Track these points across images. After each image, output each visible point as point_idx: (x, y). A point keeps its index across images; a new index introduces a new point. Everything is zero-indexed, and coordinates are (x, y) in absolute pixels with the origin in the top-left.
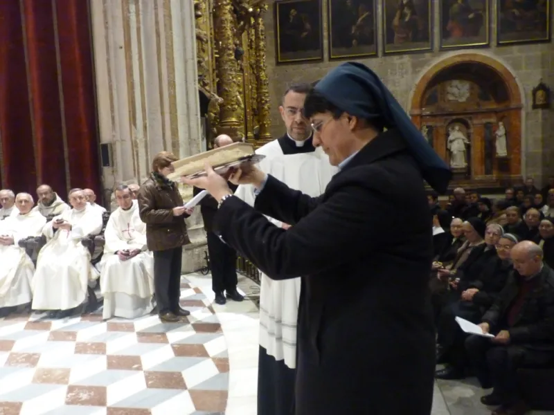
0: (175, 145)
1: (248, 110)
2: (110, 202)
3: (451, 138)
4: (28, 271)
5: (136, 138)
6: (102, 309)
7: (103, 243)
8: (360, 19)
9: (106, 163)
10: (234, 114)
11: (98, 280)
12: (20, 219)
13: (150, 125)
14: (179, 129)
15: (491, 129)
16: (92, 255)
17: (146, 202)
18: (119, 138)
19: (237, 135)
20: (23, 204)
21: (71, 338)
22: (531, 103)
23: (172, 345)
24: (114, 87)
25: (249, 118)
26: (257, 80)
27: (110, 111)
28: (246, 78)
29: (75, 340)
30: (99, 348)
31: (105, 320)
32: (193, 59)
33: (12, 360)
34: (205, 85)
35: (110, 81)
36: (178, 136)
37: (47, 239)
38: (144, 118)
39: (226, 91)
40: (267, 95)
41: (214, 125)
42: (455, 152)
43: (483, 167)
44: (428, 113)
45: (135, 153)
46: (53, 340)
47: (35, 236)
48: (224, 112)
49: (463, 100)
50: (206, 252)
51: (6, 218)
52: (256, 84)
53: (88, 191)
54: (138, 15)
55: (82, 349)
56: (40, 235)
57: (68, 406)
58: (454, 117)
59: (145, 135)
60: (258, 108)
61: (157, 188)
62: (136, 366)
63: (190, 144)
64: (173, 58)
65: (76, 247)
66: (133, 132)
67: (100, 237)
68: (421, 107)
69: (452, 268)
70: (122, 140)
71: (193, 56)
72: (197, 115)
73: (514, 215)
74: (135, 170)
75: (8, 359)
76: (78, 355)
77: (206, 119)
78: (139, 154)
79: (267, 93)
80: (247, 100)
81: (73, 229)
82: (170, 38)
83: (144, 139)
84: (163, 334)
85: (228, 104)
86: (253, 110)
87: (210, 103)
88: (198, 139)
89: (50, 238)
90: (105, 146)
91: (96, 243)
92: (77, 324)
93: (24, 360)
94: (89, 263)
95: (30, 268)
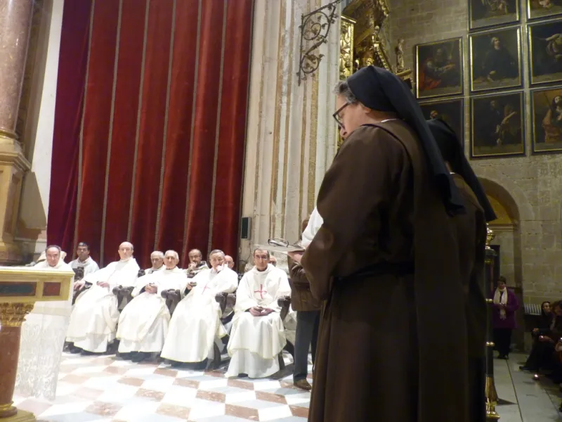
4: (165, 321)
5: (275, 213)
7: (233, 301)
8: (505, 119)
9: (245, 236)
12: (166, 274)
13: (288, 202)
18: (258, 213)
21: (193, 386)
23: (290, 406)
24: (261, 167)
27: (254, 189)
29: (197, 388)
30: (219, 397)
32: (334, 145)
35: (258, 161)
38: (284, 196)
45: (272, 227)
46: (178, 385)
54: (288, 104)
55: (203, 395)
59: (283, 211)
62: (253, 417)
64: (316, 143)
66: (272, 207)
67: (233, 294)
70: (262, 215)
71: (335, 143)
75: (138, 392)
76: (199, 400)
78: (276, 229)
82: (314, 125)
83: (281, 215)
84: (282, 397)
90: (246, 219)
91: (228, 301)
92: (200, 376)
93: (150, 395)
94: (219, 320)
95: (167, 319)
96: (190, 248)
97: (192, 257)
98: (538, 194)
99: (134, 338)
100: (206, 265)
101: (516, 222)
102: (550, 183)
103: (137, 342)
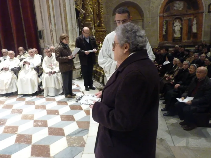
0: (67, 31)
1: (95, 15)
2: (43, 53)
3: (175, 25)
4: (15, 80)
5: (52, 28)
6: (43, 93)
7: (42, 69)
9: (41, 38)
10: (89, 17)
11: (41, 83)
12: (10, 61)
13: (57, 23)
14: (68, 24)
15: (191, 21)
16: (38, 74)
17: (58, 54)
19: (91, 26)
20: (11, 55)
21: (33, 104)
22: (207, 10)
23: (69, 106)
24: (42, 7)
25: (95, 18)
26: (98, 3)
27: (41, 17)
28: (94, 2)
29: (34, 105)
30: (43, 107)
31: (45, 97)
33: (13, 112)
34: (77, 5)
35: (40, 5)
36: (68, 27)
37: (21, 68)
38: (54, 20)
39: (86, 8)
40: (102, 9)
41: (82, 22)
42: (176, 31)
43: (187, 37)
44: (166, 15)
46: (27, 104)
47: (17, 67)
48: (85, 17)
49: (181, 9)
50: (80, 72)
51: (5, 60)
52: (98, 4)
53: (35, 49)
55: (37, 107)
56: (18, 67)
57: (35, 127)
58: (176, 17)
59: (55, 27)
60: (99, 15)
61: (62, 48)
62: (57, 113)
63: (72, 30)
65: (32, 71)
66: (50, 26)
67: (41, 67)
68: (163, 12)
69: (172, 77)
70: (46, 29)
72: (75, 18)
73: (197, 56)
74: (52, 41)
75: (12, 111)
76: (36, 110)
77: (79, 20)
78: (53, 35)
79: (102, 8)
80: (94, 11)
81: (30, 64)
83: (55, 29)
84: (66, 102)
85: (87, 13)
86: (97, 15)
87: (80, 13)
88: (76, 28)
89: (22, 68)
90: (40, 32)
91: (39, 69)
92: (35, 99)
93: (17, 112)
94: (38, 77)
95: (16, 79)
96: (18, 47)
97: (20, 51)
98: (151, 7)
99: (4, 89)
100: (27, 52)
101: (143, 18)
102: (155, 3)
103: (6, 90)
